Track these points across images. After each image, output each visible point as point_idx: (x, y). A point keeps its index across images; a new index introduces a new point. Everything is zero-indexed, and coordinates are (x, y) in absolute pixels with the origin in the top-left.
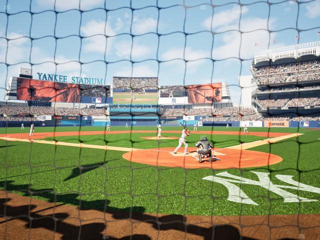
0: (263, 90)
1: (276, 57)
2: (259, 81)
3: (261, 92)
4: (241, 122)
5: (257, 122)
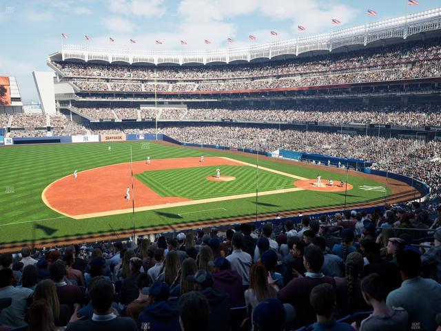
0: (83, 97)
1: (89, 57)
2: (76, 84)
3: (81, 99)
4: (73, 137)
5: (92, 137)
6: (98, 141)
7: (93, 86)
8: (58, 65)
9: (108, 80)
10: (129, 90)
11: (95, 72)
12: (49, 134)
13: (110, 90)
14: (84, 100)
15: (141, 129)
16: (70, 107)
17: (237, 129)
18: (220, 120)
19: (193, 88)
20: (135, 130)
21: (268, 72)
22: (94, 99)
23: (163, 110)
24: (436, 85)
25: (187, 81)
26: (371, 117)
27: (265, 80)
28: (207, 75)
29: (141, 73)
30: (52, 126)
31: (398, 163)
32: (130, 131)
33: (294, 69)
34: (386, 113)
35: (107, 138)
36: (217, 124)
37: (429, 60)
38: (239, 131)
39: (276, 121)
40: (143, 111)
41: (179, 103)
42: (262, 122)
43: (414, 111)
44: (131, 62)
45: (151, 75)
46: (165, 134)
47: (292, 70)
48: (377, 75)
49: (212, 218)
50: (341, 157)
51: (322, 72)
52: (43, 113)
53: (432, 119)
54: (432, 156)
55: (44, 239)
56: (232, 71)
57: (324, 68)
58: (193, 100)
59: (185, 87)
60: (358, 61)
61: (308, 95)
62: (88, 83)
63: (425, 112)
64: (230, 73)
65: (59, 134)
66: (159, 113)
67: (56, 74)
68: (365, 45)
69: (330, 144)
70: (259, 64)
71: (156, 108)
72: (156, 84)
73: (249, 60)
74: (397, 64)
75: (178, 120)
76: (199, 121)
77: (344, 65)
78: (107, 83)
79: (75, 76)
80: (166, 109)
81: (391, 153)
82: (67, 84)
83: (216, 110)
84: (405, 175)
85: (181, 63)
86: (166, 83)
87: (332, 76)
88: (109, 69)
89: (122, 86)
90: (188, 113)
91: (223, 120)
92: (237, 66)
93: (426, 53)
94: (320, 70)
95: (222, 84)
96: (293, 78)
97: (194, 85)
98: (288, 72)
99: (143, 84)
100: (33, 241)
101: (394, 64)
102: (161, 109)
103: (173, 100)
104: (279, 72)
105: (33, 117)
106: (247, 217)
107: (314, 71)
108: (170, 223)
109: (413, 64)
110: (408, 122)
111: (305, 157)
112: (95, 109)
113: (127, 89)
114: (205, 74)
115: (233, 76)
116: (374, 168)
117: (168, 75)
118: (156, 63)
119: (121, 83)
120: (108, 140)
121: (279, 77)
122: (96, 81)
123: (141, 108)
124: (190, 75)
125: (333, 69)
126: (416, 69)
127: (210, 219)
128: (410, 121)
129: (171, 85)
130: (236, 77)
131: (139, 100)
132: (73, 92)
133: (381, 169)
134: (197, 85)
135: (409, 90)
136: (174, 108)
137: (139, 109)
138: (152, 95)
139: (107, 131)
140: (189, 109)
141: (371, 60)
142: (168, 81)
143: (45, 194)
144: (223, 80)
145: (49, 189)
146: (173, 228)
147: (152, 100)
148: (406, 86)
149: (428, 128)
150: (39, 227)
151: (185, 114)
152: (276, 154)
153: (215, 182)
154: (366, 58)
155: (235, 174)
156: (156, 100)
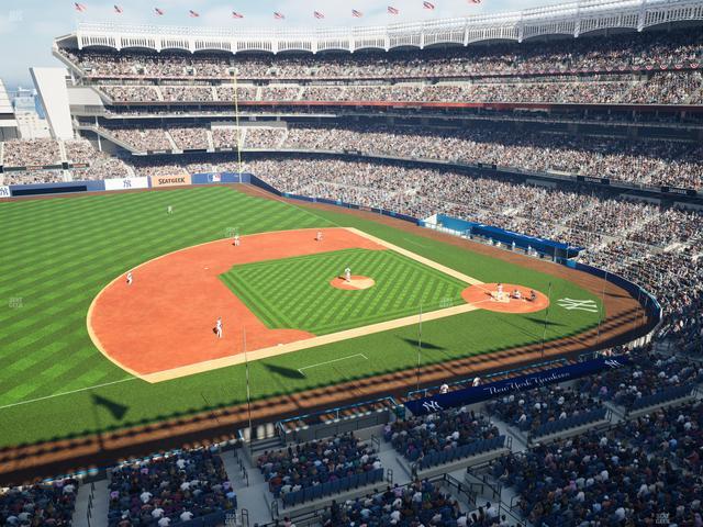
1: (123, 42)
2: (104, 90)
3: (115, 116)
4: (107, 181)
5: (137, 181)
6: (147, 186)
7: (132, 92)
8: (71, 56)
9: (155, 82)
10: (192, 100)
11: (134, 67)
12: (67, 177)
13: (161, 99)
14: (120, 117)
15: (215, 163)
16: (96, 127)
17: (369, 167)
18: (341, 151)
19: (296, 94)
20: (205, 165)
21: (418, 69)
22: (135, 115)
23: (249, 130)
24: (683, 115)
25: (286, 81)
26: (581, 163)
27: (413, 85)
28: (319, 70)
29: (209, 67)
30: (70, 162)
31: (617, 252)
32: (197, 168)
33: (461, 68)
34: (604, 156)
35: (161, 181)
36: (336, 157)
37: (675, 71)
38: (372, 172)
39: (431, 158)
40: (216, 133)
41: (274, 119)
42: (409, 159)
43: (646, 155)
44: (192, 50)
45: (227, 71)
46: (253, 173)
47: (458, 69)
48: (592, 92)
49: (348, 377)
50: (533, 235)
51: (505, 76)
52: (54, 138)
53: (672, 172)
54: (668, 239)
55: (112, 428)
56: (360, 65)
57: (509, 70)
58: (297, 115)
59: (282, 92)
60: (564, 62)
61: (482, 115)
62: (123, 87)
63: (663, 158)
64: (356, 69)
65: (84, 176)
66: (243, 136)
67: (69, 70)
68: (576, 36)
69: (515, 206)
70: (403, 55)
71: (237, 128)
72: (235, 86)
73: (387, 48)
74: (625, 72)
75: (273, 150)
76: (307, 151)
77: (541, 68)
78: (156, 88)
79: (102, 76)
80: (253, 128)
81: (608, 231)
82: (90, 90)
83: (333, 131)
84: (625, 277)
85: (275, 51)
86: (251, 86)
87: (520, 85)
88: (156, 61)
89: (181, 93)
90: (289, 137)
91: (346, 151)
92: (367, 56)
93: (671, 57)
94: (502, 73)
95: (344, 88)
96: (460, 84)
97: (298, 90)
98: (450, 72)
99: (213, 88)
100: (99, 432)
101: (619, 72)
102: (244, 129)
103: (264, 114)
104: (436, 71)
105: (38, 145)
106: (399, 374)
107: (492, 73)
108: (290, 389)
109: (651, 74)
110: (635, 176)
111: (476, 230)
112: (137, 131)
113: (190, 98)
114: (315, 69)
115: (361, 74)
116: (581, 261)
117: (256, 70)
118: (234, 50)
119: (179, 86)
120: (162, 185)
121: (435, 80)
122: (138, 84)
123: (213, 127)
124: (291, 71)
125: (523, 73)
126: (654, 87)
127: (345, 381)
128: (639, 174)
129: (260, 89)
130: (366, 77)
131: (209, 114)
132: (101, 104)
133: (592, 264)
134: (303, 89)
135: (641, 120)
136: (265, 127)
137: (209, 128)
138: (230, 107)
139: (160, 168)
140: (289, 128)
141: (586, 63)
142: (255, 82)
143: (92, 325)
144: (344, 80)
145: (96, 314)
146: (294, 401)
147: (231, 114)
148: (637, 113)
149: (665, 189)
150: (99, 401)
151: (284, 138)
152: (431, 221)
153: (343, 292)
154: (576, 57)
155: (372, 272)
156: (237, 115)
